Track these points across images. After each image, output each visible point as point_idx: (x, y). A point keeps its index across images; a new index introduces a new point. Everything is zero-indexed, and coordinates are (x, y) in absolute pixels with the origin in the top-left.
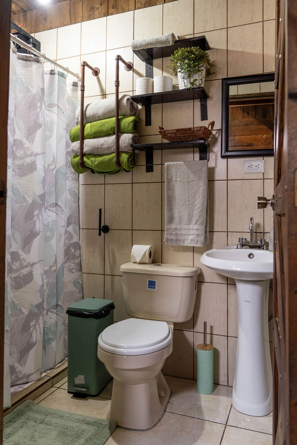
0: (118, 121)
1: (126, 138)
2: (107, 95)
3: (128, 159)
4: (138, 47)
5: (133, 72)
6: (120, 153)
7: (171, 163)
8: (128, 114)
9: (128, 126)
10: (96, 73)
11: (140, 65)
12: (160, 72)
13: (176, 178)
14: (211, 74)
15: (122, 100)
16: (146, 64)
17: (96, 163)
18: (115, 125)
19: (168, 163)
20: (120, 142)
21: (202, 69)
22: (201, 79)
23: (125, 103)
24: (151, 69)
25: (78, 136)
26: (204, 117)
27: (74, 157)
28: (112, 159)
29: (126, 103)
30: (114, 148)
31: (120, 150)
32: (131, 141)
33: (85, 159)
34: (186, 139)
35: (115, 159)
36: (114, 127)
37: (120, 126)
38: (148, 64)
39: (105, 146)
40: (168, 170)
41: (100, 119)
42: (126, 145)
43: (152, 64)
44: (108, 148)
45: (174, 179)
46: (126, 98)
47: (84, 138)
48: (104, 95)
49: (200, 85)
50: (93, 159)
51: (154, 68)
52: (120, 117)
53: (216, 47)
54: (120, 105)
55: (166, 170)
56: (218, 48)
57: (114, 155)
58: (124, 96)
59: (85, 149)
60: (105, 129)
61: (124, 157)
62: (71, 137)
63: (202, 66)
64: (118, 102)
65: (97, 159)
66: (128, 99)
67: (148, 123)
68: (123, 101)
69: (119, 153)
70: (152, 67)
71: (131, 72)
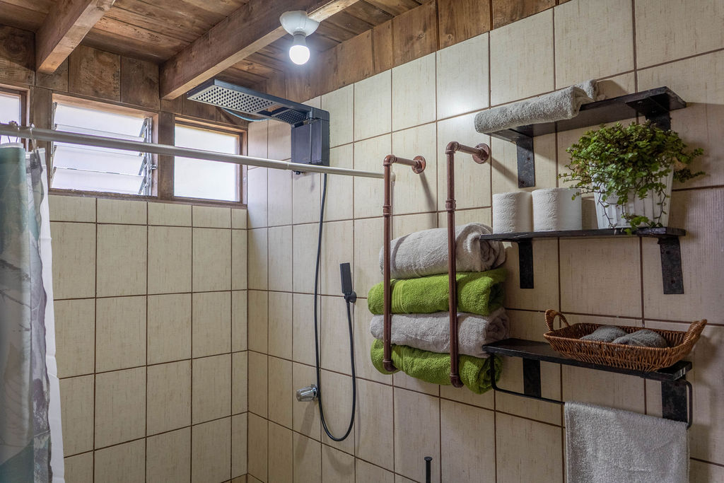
0: (456, 287)
1: (473, 330)
2: (440, 212)
3: (478, 376)
4: (491, 128)
5: (491, 165)
6: (462, 360)
7: (582, 407)
8: (478, 269)
9: (476, 302)
10: (419, 166)
11: (505, 152)
12: (552, 165)
13: (596, 450)
14: (692, 177)
15: (462, 242)
16: (519, 147)
17: (414, 369)
18: (448, 296)
19: (574, 406)
20: (460, 335)
21: (661, 184)
22: (658, 202)
23: (469, 248)
24: (529, 159)
25: (380, 307)
26: (673, 283)
27: (377, 347)
28: (445, 369)
29: (472, 248)
30: (447, 347)
31: (460, 352)
32: (481, 339)
33: (394, 355)
34: (618, 365)
35: (449, 371)
36: (447, 300)
37: (459, 299)
38: (522, 149)
39: (430, 338)
40: (573, 424)
41: (422, 274)
42: (472, 344)
43: (531, 148)
44: (436, 343)
45: (590, 450)
46: (471, 236)
47: (393, 311)
48: (435, 212)
49: (655, 218)
50: (408, 359)
51: (536, 156)
52: (459, 277)
53: (703, 101)
54: (459, 250)
55: (568, 422)
56: (710, 101)
57: (447, 360)
58: (469, 230)
59: (395, 338)
60: (430, 302)
61: (470, 370)
62: (369, 306)
63: (661, 174)
64: (454, 245)
65: (416, 360)
66: (475, 240)
67: (527, 281)
68: (464, 244)
69: (457, 357)
70: (531, 155)
71: (487, 165)
